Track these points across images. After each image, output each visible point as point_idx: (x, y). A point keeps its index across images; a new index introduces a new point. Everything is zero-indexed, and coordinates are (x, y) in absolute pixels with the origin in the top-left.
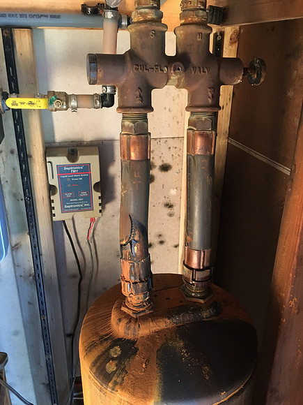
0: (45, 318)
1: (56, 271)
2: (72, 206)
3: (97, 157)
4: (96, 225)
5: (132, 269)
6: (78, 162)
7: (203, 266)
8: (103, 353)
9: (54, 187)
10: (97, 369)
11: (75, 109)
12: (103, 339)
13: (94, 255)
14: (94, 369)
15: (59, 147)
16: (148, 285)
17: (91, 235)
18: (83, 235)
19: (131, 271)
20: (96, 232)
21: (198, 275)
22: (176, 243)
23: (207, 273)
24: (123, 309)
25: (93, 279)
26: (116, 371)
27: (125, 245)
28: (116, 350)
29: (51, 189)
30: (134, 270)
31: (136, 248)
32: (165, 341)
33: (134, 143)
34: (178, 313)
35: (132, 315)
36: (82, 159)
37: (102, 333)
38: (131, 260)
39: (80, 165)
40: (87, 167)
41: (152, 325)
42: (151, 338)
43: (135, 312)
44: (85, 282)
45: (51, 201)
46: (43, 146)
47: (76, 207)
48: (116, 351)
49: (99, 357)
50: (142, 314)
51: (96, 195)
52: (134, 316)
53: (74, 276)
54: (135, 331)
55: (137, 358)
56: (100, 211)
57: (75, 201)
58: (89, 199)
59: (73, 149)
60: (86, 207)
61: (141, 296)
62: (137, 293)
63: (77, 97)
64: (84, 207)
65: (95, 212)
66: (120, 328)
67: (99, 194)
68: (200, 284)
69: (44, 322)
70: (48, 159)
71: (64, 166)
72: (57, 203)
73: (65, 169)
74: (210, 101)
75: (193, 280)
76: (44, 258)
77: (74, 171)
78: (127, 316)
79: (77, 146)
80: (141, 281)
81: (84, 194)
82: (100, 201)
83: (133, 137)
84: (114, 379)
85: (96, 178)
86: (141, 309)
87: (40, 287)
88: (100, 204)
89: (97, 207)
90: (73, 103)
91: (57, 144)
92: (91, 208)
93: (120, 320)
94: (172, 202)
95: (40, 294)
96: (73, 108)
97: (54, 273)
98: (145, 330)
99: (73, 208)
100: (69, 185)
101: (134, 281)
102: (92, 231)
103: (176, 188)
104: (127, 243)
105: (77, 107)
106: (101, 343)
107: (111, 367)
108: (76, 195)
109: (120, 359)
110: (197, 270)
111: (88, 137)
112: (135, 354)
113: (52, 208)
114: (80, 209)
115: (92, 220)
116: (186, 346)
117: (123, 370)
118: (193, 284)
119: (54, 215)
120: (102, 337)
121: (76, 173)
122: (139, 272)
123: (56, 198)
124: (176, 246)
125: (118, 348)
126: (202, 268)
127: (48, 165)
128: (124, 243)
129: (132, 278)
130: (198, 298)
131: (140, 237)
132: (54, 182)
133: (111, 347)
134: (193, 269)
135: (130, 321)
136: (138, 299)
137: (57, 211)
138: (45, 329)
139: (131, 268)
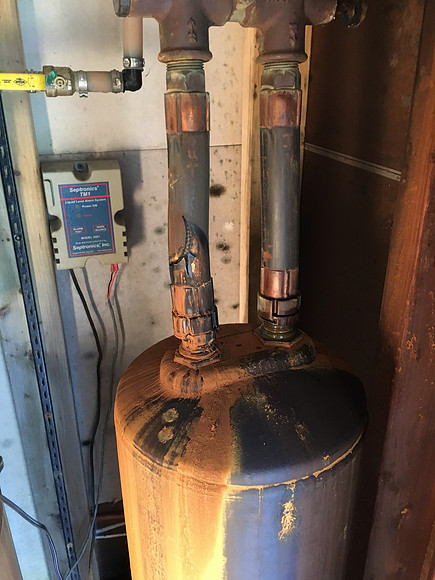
0: (51, 417)
1: (63, 346)
2: (84, 247)
3: (118, 172)
4: (119, 277)
5: (189, 297)
6: (91, 180)
7: (288, 294)
8: (153, 420)
9: (56, 218)
10: (145, 441)
11: (84, 93)
12: (149, 403)
13: (118, 324)
14: (141, 442)
15: (59, 161)
16: (212, 321)
17: (112, 294)
18: (100, 294)
19: (187, 300)
20: (120, 288)
21: (282, 308)
22: (234, 303)
23: (293, 303)
24: (177, 360)
25: (118, 359)
26: (173, 439)
27: (177, 262)
28: (171, 413)
29: (52, 223)
30: (192, 298)
31: (193, 265)
32: (239, 396)
33: (187, 104)
34: (256, 361)
35: (190, 366)
36: (96, 176)
37: (149, 396)
38: (186, 284)
39: (93, 185)
40: (104, 188)
41: (220, 378)
42: (220, 394)
43: (194, 362)
44: (106, 363)
45: (52, 241)
46: (37, 158)
47: (90, 249)
48: (172, 415)
49: (147, 426)
50: (204, 364)
51: (119, 230)
52: (194, 367)
53: (90, 356)
54: (196, 386)
55: (202, 420)
56: (126, 254)
57: (89, 240)
58: (108, 236)
59: (82, 164)
60: (105, 248)
61: (203, 337)
62: (197, 333)
63: (87, 75)
64: (102, 248)
65: (118, 257)
66: (174, 385)
67: (123, 229)
68: (283, 320)
69: (49, 422)
70: (46, 176)
71: (69, 186)
72: (61, 244)
73: (71, 190)
74: (293, 43)
75: (274, 315)
76: (44, 328)
77: (85, 194)
78: (183, 368)
79: (87, 159)
80: (202, 316)
81: (101, 228)
82: (125, 239)
83: (185, 96)
84: (171, 450)
85: (117, 204)
86: (203, 358)
87: (41, 371)
88: (125, 244)
89: (121, 249)
90: (82, 84)
91: (56, 157)
92: (112, 249)
93: (173, 374)
94: (227, 242)
95: (41, 382)
96: (81, 91)
97: (61, 350)
98: (211, 384)
99: (86, 250)
100: (79, 216)
101: (191, 315)
102: (113, 288)
103: (233, 221)
104: (180, 258)
105: (88, 91)
106: (148, 407)
107: (165, 435)
108: (89, 231)
109: (177, 425)
110: (279, 300)
111: (102, 145)
112: (198, 415)
113: (54, 251)
114: (96, 252)
115: (114, 268)
116: (269, 401)
117: (183, 437)
118: (274, 322)
119: (58, 261)
120: (149, 400)
121: (87, 197)
122: (199, 302)
123: (60, 235)
124: (236, 307)
125: (173, 411)
126: (285, 296)
127: (46, 184)
128: (177, 258)
129: (190, 311)
130: (282, 340)
131: (198, 248)
132: (56, 210)
133: (164, 410)
134: (274, 299)
135: (189, 374)
136: (199, 341)
137: (62, 255)
138: (51, 433)
139: (187, 296)
